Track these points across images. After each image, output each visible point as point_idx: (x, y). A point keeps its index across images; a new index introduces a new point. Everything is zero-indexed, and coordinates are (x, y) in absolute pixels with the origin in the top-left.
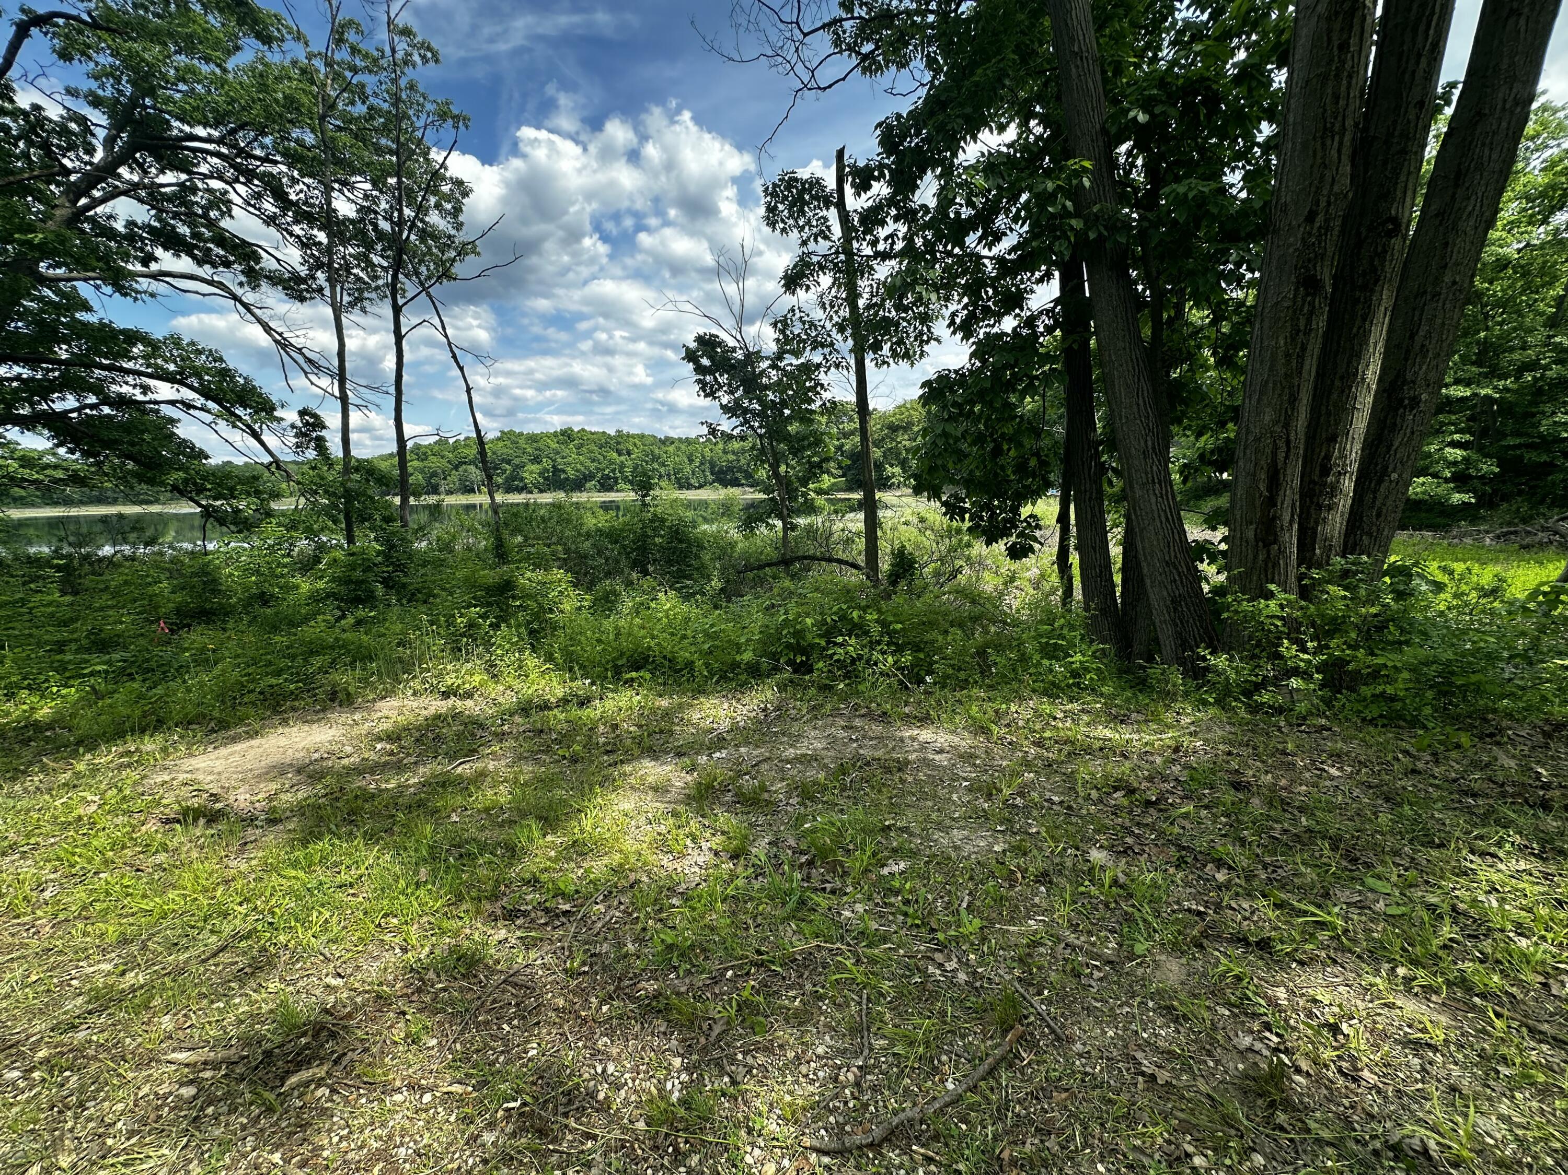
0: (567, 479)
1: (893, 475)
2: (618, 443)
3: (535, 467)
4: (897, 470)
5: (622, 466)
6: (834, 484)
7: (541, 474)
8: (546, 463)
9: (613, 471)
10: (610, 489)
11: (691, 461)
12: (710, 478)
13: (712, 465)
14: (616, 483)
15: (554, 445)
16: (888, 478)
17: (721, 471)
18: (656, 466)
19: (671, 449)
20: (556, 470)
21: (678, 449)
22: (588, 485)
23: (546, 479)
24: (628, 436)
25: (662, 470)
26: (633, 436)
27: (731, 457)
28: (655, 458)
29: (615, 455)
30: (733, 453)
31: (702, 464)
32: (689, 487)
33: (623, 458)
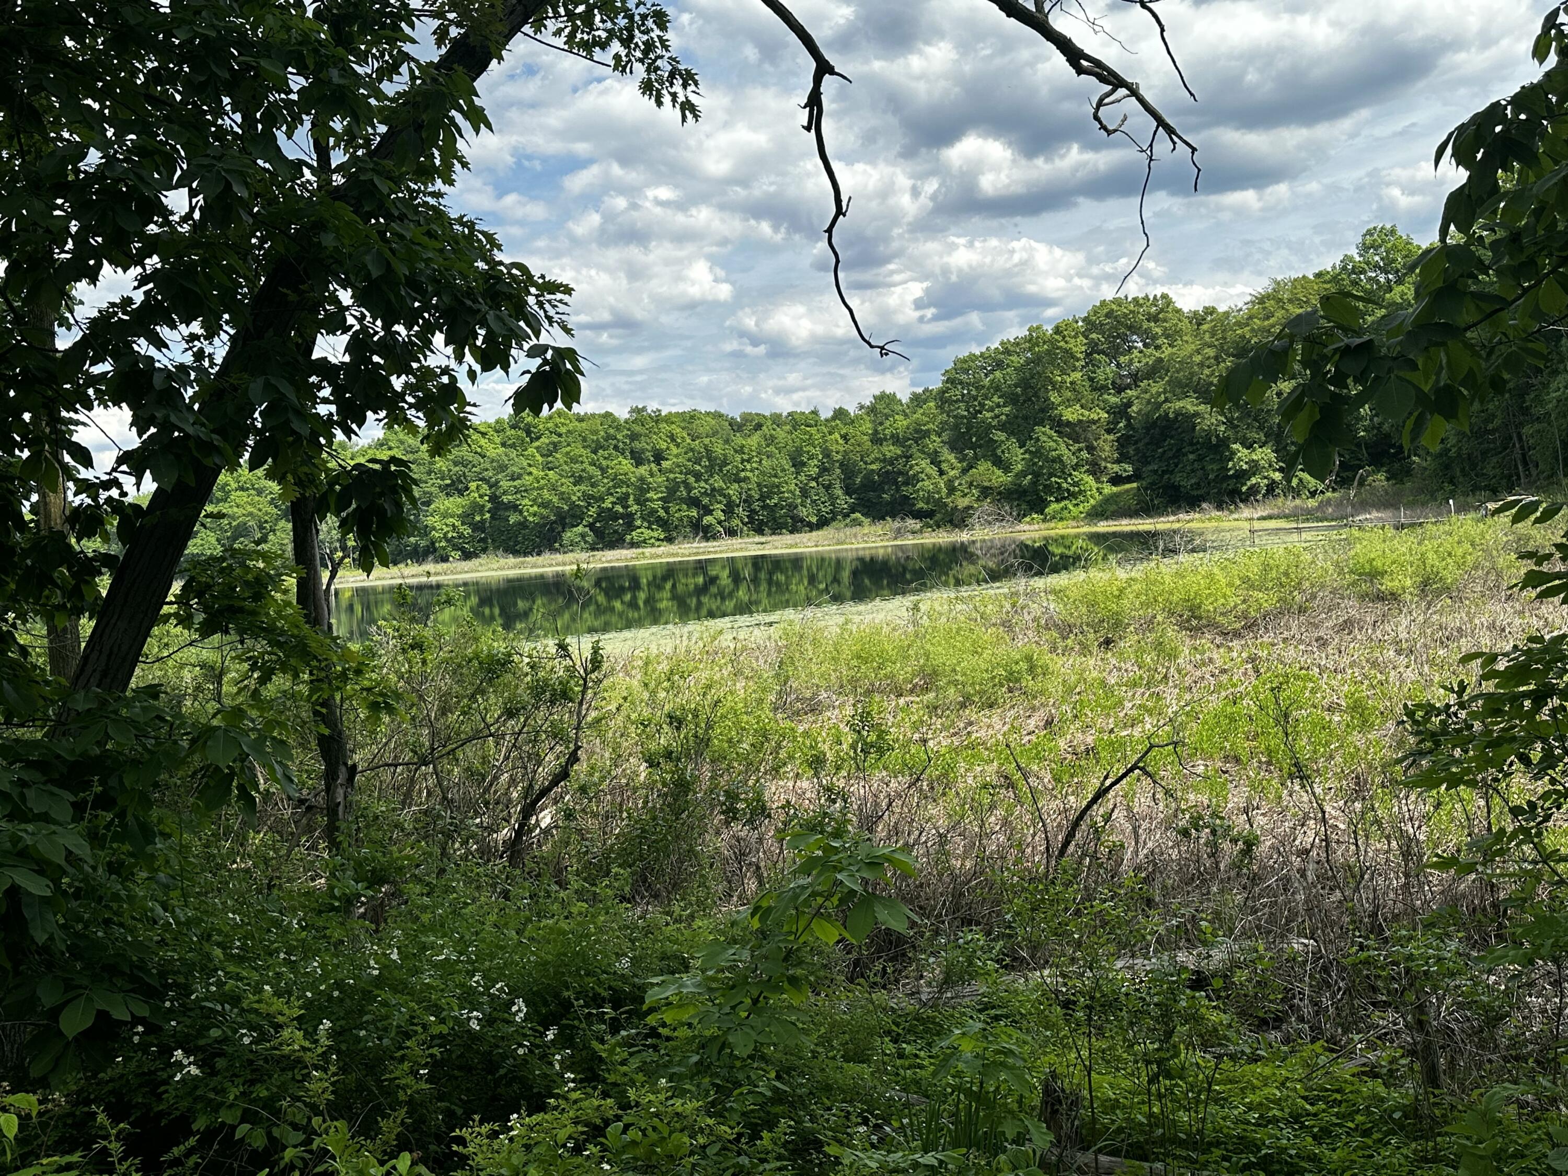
0: (523, 525)
1: (1255, 467)
2: (634, 437)
3: (454, 504)
4: (1264, 454)
5: (643, 488)
6: (1109, 500)
7: (466, 518)
8: (477, 493)
9: (623, 500)
10: (615, 542)
11: (798, 465)
12: (844, 501)
13: (848, 470)
14: (630, 526)
15: (494, 451)
16: (1242, 475)
17: (870, 485)
18: (718, 482)
19: (754, 441)
20: (498, 506)
21: (771, 440)
22: (568, 535)
23: (477, 527)
24: (657, 419)
25: (733, 490)
26: (669, 419)
27: (890, 450)
28: (716, 465)
29: (625, 465)
30: (896, 439)
31: (823, 470)
32: (797, 525)
33: (643, 470)
